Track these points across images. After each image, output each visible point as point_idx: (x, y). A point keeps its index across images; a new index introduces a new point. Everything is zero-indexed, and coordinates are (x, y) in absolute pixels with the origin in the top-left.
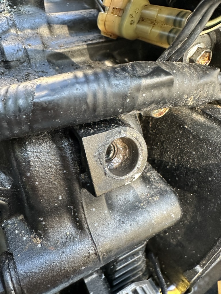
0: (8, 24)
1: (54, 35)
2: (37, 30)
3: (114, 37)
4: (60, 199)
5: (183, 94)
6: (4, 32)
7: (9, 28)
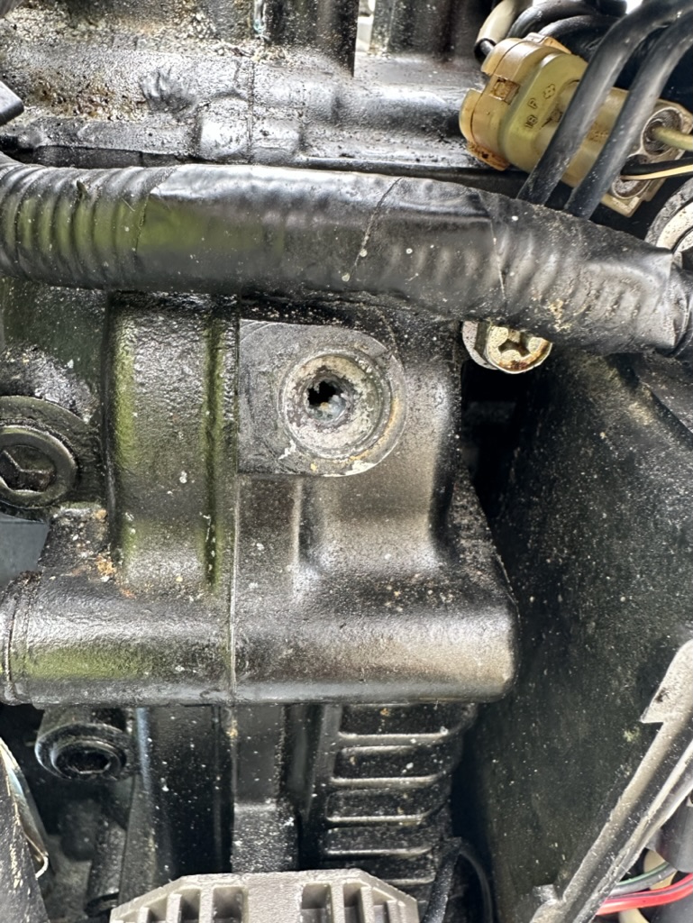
0: (235, 79)
1: (341, 128)
2: (302, 108)
3: (496, 161)
4: (183, 480)
5: (527, 282)
6: (221, 95)
7: (235, 87)
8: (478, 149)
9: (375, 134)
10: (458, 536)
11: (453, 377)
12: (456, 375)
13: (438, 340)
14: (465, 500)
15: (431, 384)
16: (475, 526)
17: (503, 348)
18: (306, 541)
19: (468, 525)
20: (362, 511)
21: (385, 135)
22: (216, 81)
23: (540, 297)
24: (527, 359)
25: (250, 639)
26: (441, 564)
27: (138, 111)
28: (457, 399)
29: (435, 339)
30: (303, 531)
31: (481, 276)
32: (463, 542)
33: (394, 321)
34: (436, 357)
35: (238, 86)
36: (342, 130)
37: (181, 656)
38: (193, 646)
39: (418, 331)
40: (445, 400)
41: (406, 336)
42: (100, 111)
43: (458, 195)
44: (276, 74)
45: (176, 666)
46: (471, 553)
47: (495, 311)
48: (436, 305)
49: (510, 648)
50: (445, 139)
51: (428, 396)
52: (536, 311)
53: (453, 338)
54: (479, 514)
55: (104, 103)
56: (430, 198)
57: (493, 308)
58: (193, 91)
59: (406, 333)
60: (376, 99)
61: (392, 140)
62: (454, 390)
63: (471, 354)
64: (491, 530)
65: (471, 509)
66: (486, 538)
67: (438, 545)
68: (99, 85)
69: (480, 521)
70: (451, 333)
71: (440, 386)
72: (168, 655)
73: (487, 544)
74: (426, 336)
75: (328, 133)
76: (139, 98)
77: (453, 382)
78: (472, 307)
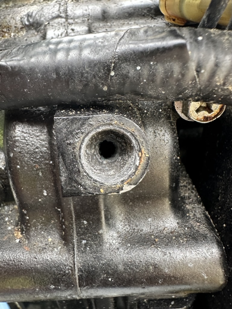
1: (107, 22)
2: (88, 17)
3: (180, 22)
4: (45, 194)
5: (213, 74)
6: (54, 18)
7: (59, 13)
8: (170, 18)
9: (122, 22)
10: (184, 203)
11: (173, 128)
12: (174, 127)
13: (162, 111)
14: (185, 182)
15: (161, 133)
16: (192, 197)
17: (198, 111)
18: (108, 217)
19: (188, 196)
20: (134, 199)
21: (126, 21)
22: (51, 13)
23: (222, 82)
24: (212, 114)
25: (85, 270)
26: (178, 221)
27: (21, 32)
28: (176, 139)
29: (161, 110)
30: (106, 213)
31: (183, 75)
32: (187, 206)
33: (139, 105)
34: (163, 119)
35: (61, 13)
36: (107, 23)
37: (52, 280)
38: (57, 275)
39: (151, 108)
40: (170, 141)
41: (145, 111)
42: (6, 35)
43: (164, 31)
44: (76, 5)
45: (51, 285)
46: (192, 212)
47: (194, 94)
48: (158, 96)
49: (222, 268)
50: (154, 18)
51: (160, 140)
52: (220, 90)
53: (170, 109)
54: (193, 189)
55: (8, 31)
56: (147, 36)
57: (193, 92)
58: (42, 19)
59: (145, 110)
60: (121, 7)
61: (130, 23)
62: (174, 135)
63: (180, 115)
64: (200, 197)
65: (189, 187)
66: (199, 203)
67: (175, 211)
68: (5, 24)
69: (194, 193)
70: (168, 106)
71: (166, 134)
72: (46, 281)
73: (200, 206)
74: (155, 110)
75: (101, 25)
76: (20, 26)
77: (173, 131)
78: (180, 94)
